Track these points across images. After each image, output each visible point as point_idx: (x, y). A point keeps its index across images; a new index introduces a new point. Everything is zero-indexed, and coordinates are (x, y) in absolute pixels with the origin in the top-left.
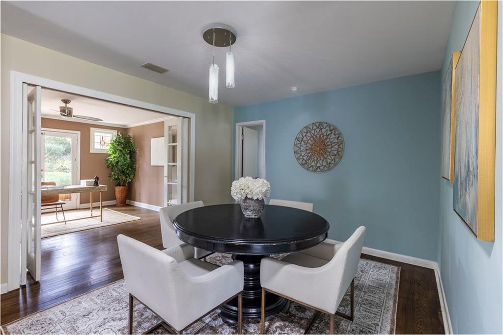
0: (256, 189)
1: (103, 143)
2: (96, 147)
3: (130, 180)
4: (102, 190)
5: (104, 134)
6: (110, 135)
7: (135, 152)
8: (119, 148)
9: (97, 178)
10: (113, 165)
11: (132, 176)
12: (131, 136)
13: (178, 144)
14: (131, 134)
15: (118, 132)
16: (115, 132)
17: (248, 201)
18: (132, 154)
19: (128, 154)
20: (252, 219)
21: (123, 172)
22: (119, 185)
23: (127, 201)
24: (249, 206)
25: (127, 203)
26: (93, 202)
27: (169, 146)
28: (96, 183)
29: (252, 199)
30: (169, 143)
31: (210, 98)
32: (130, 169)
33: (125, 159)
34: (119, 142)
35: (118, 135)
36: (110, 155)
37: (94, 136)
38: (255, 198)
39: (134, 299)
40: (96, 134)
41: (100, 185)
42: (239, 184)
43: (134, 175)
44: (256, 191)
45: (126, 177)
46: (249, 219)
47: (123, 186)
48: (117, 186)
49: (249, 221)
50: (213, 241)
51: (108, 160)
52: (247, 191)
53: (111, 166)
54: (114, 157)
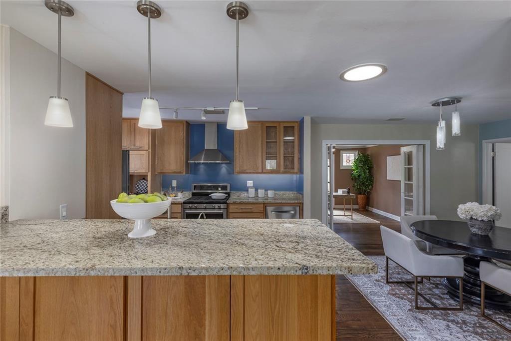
0: (480, 213)
1: (348, 161)
2: (344, 165)
3: (368, 190)
4: (352, 197)
5: (349, 155)
6: (353, 155)
7: (372, 168)
8: (360, 165)
9: (349, 189)
10: (355, 178)
11: (370, 187)
12: (370, 154)
13: (414, 166)
14: (369, 153)
15: (359, 152)
16: (357, 152)
17: (473, 221)
18: (370, 169)
19: (367, 169)
20: (478, 234)
21: (363, 184)
22: (360, 193)
23: (367, 207)
24: (475, 225)
25: (367, 208)
26: (346, 204)
27: (406, 168)
28: (348, 192)
29: (476, 220)
30: (405, 165)
31: (438, 146)
32: (369, 181)
33: (365, 173)
34: (360, 160)
35: (359, 154)
36: (354, 170)
37: (343, 156)
38: (480, 219)
39: (389, 259)
40: (344, 155)
41: (351, 194)
42: (464, 207)
43: (372, 186)
44: (480, 214)
45: (366, 188)
46: (476, 235)
47: (363, 194)
48: (359, 194)
49: (475, 236)
50: (437, 239)
51: (352, 174)
52: (472, 213)
53: (354, 179)
54: (357, 172)
